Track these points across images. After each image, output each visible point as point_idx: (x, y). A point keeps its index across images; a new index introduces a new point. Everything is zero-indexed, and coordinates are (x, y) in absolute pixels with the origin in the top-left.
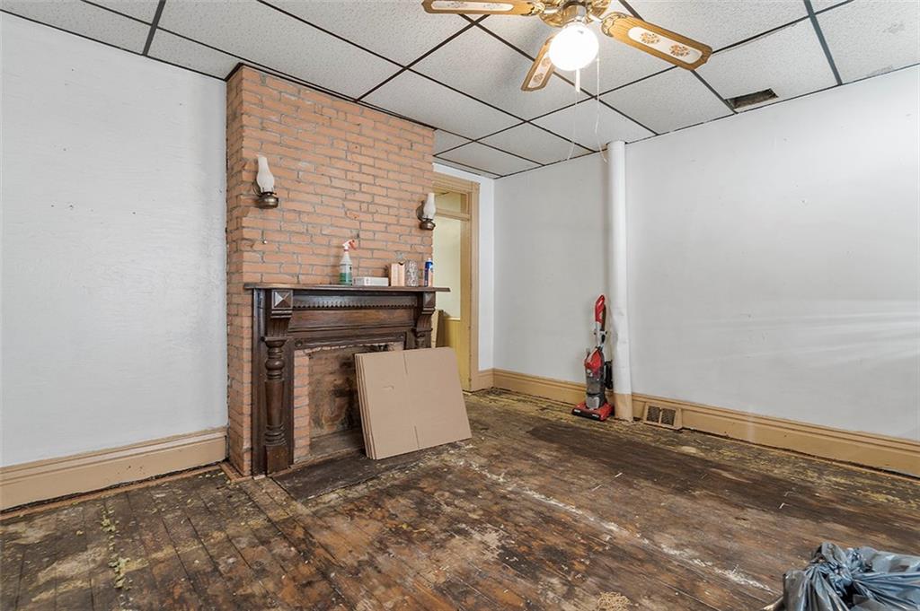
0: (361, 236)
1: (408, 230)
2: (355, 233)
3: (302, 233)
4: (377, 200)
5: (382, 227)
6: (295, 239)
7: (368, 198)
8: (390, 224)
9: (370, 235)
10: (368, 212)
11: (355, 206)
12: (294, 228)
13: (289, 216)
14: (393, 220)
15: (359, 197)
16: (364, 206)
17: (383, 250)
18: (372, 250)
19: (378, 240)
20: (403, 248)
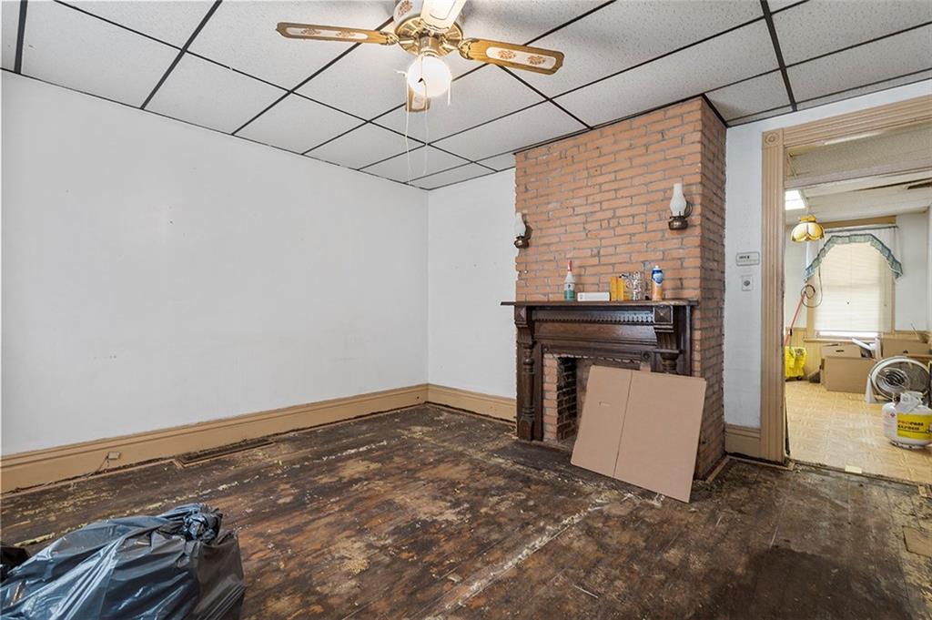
0: (602, 253)
1: (660, 234)
2: (595, 251)
3: (551, 261)
4: (619, 213)
5: (626, 239)
6: (546, 267)
7: (609, 214)
8: (634, 234)
9: (611, 250)
10: (609, 228)
11: (596, 226)
12: (545, 258)
13: (542, 249)
14: (640, 228)
15: (600, 215)
16: (605, 224)
17: (628, 263)
18: (613, 265)
19: (621, 254)
20: (652, 256)
